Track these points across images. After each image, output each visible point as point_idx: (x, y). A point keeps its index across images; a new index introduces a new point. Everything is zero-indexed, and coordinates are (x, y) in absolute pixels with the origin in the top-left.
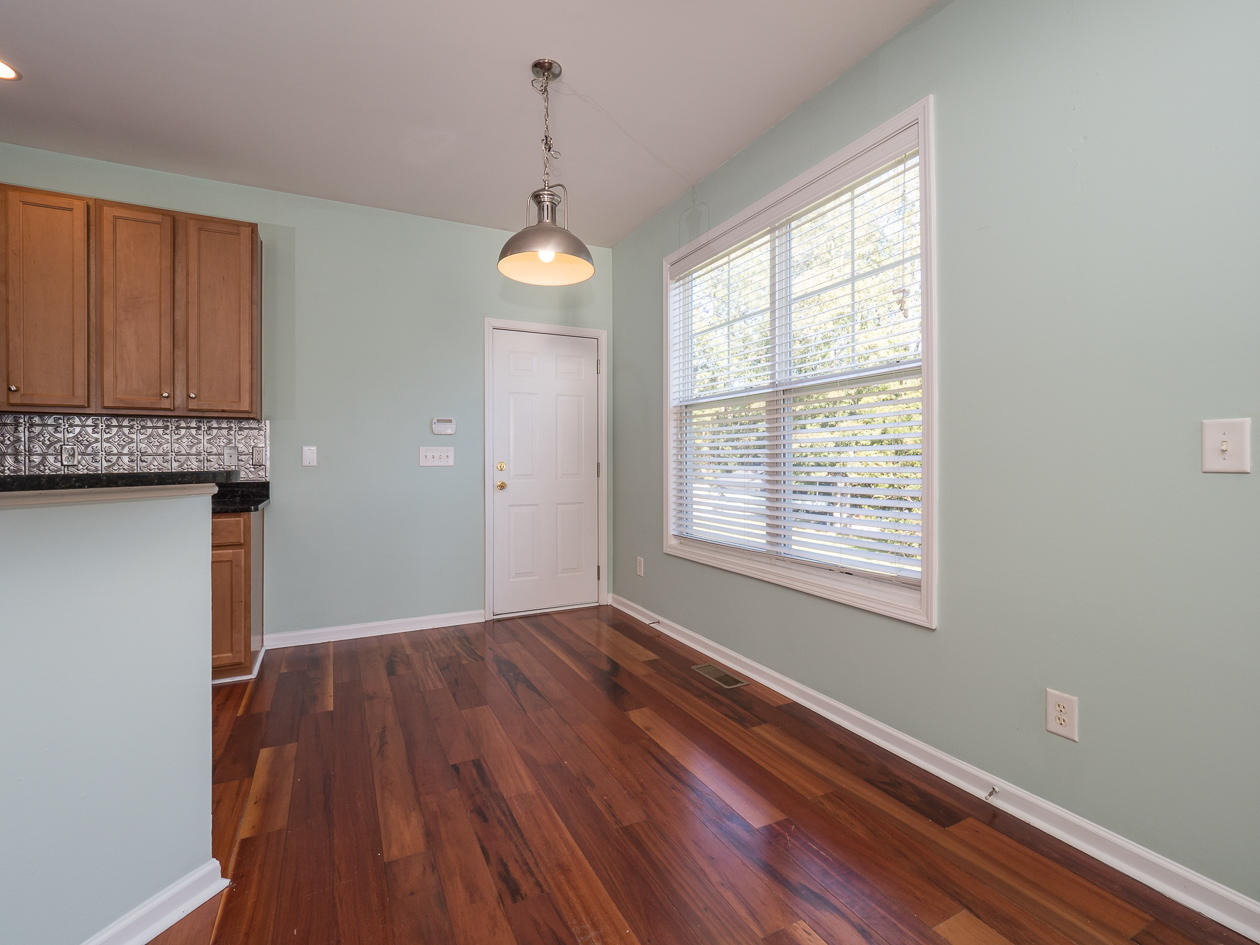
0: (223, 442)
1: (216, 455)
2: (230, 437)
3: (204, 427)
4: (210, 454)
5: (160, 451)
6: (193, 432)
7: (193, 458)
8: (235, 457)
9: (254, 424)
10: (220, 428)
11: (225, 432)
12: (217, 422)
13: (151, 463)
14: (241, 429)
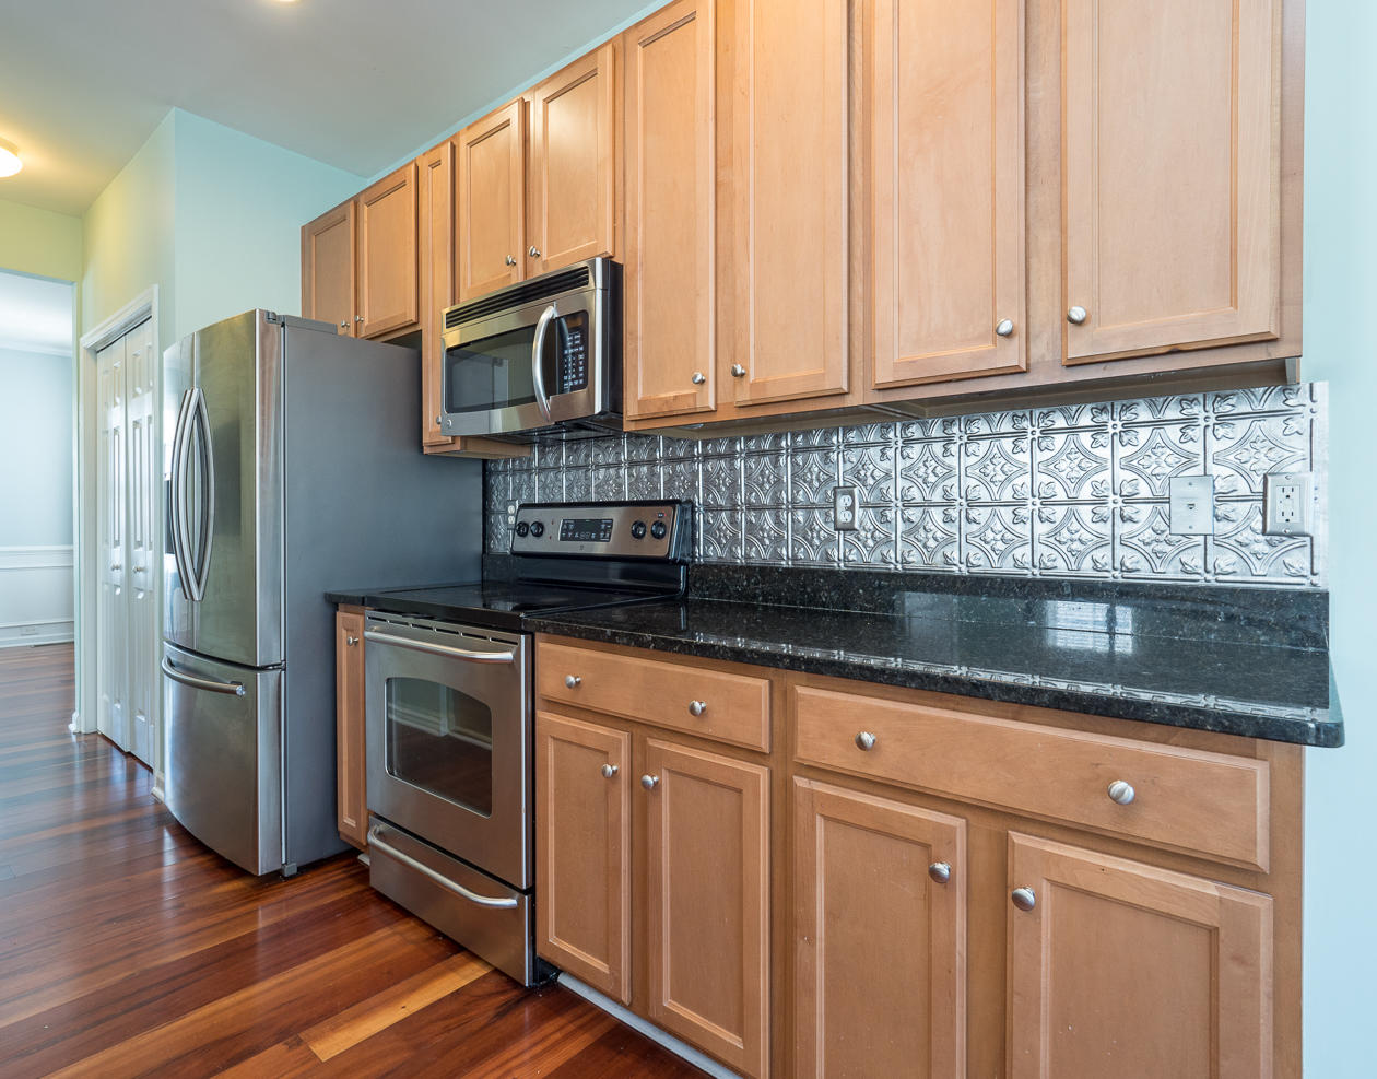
0: (1166, 463)
1: (1146, 501)
2: (1189, 446)
3: (1114, 423)
4: (1129, 499)
5: (1007, 496)
6: (1085, 438)
7: (1085, 512)
8: (1205, 504)
9: (1273, 402)
10: (1157, 424)
11: (1173, 432)
12: (1152, 406)
13: (988, 526)
14: (1223, 419)
